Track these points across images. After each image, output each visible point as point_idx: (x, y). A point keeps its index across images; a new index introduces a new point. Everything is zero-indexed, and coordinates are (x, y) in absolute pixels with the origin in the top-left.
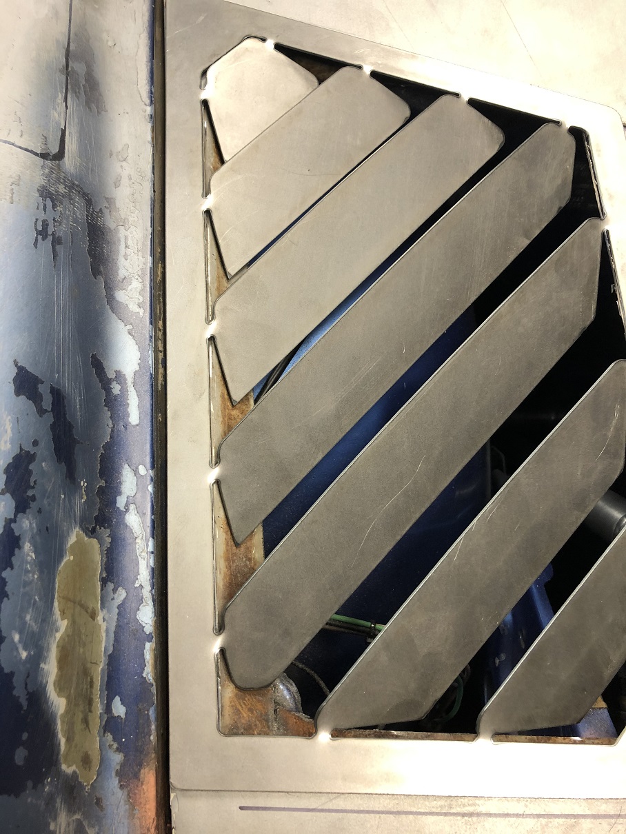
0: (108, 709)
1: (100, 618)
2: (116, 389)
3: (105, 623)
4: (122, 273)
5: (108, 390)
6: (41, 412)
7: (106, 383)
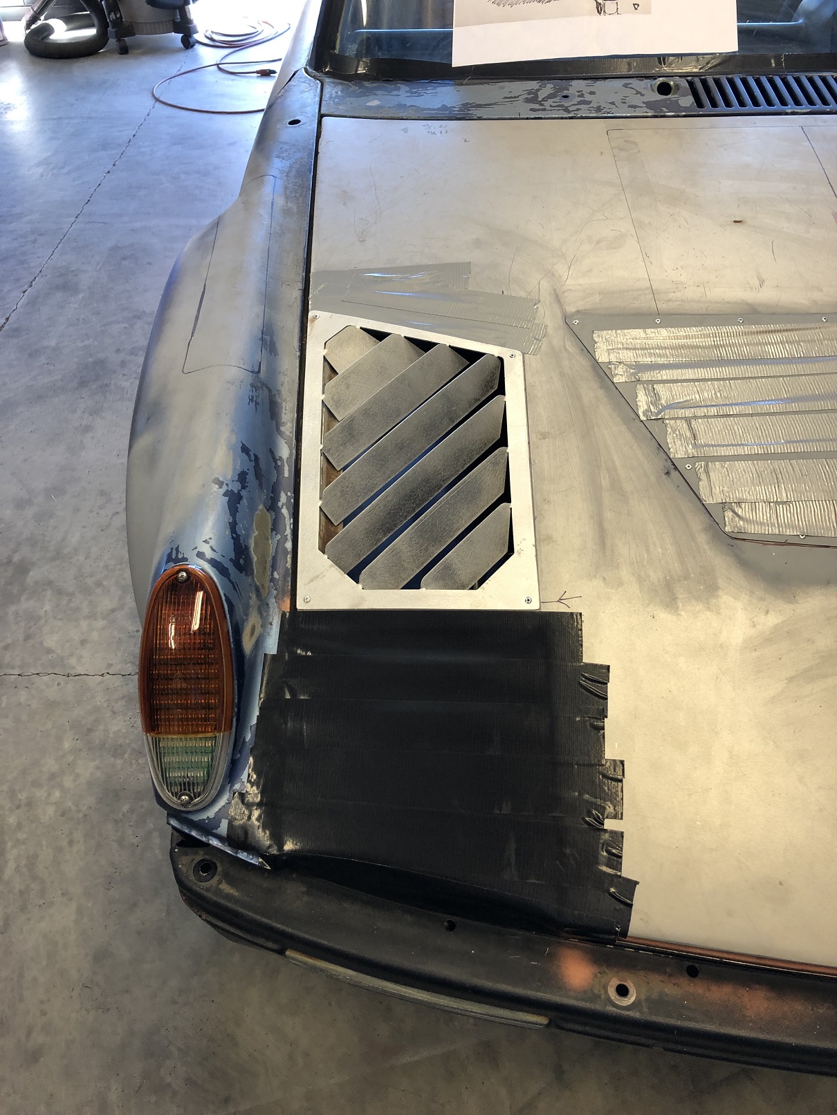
0: (272, 575)
1: (270, 542)
2: (279, 463)
3: (272, 544)
4: (283, 420)
5: (276, 463)
6: (251, 460)
7: (275, 460)
